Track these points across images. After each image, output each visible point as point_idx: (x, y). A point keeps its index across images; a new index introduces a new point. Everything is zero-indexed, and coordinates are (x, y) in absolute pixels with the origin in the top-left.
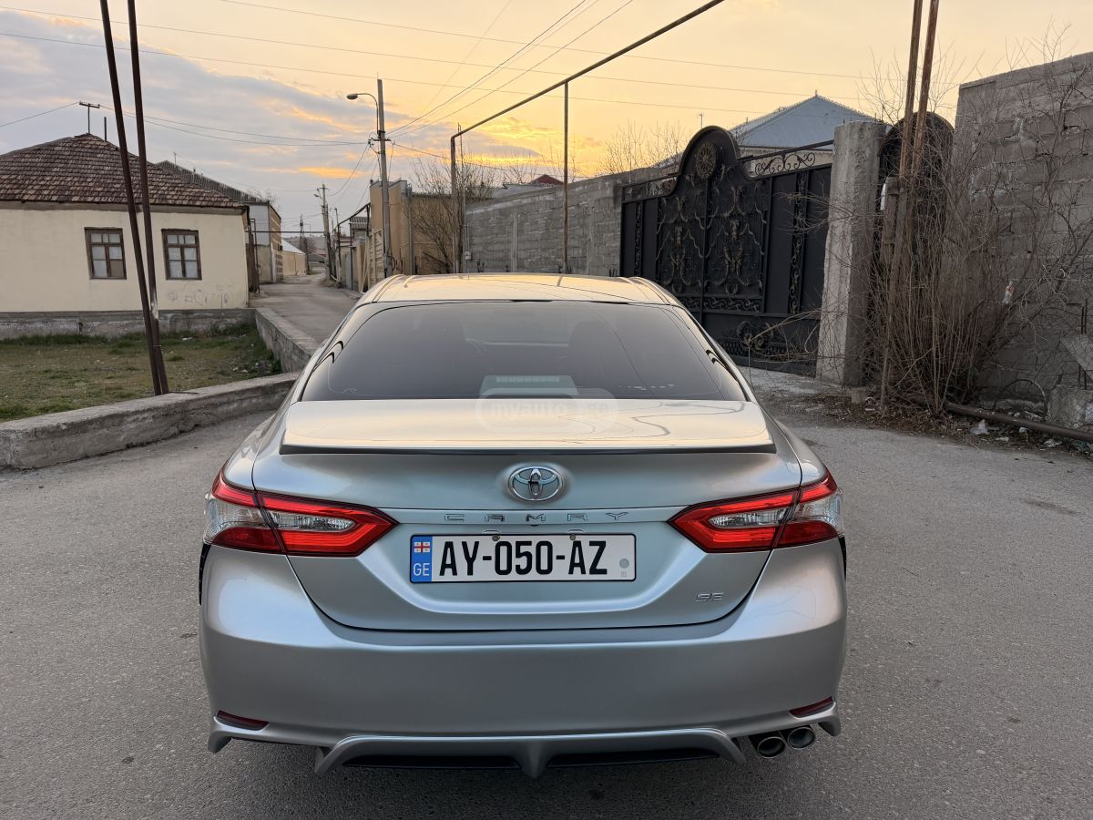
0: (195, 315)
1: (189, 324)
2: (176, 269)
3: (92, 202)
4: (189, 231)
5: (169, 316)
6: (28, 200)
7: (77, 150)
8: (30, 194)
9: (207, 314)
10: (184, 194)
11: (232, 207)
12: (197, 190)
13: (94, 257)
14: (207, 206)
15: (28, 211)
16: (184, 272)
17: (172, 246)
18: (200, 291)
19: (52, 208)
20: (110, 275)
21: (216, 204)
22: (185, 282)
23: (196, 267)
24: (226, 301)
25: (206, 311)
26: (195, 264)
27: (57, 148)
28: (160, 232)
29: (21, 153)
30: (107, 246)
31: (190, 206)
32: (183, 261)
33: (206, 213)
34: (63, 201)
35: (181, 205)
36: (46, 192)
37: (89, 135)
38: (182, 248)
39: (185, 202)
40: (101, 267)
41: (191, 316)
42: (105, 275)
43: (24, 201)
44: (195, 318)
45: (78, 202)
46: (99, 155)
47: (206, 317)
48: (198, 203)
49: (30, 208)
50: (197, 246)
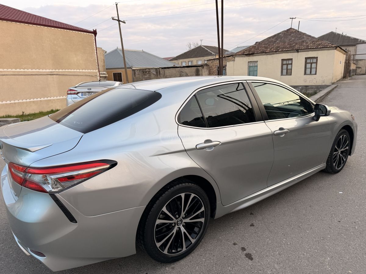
0: (309, 87)
1: (306, 90)
2: (308, 71)
3: (284, 51)
4: (315, 57)
5: (300, 87)
6: (267, 52)
7: (286, 34)
8: (268, 50)
9: (313, 87)
10: (316, 44)
11: (332, 47)
12: (320, 42)
13: (283, 69)
14: (322, 48)
15: (267, 56)
16: (311, 72)
17: (308, 63)
18: (315, 79)
19: (273, 54)
20: (287, 74)
21: (326, 47)
22: (310, 76)
23: (315, 70)
24: (324, 82)
25: (313, 86)
26: (315, 69)
27: (280, 35)
28: (305, 59)
29: (269, 38)
30: (287, 65)
31: (316, 48)
32: (311, 68)
33: (322, 50)
34: (277, 52)
35: (313, 48)
36: (272, 49)
37: (291, 28)
38: (311, 64)
39: (314, 47)
40: (285, 71)
41: (307, 88)
42: (285, 74)
43: (266, 53)
44: (309, 88)
45: (281, 51)
46: (292, 35)
47: (313, 88)
48: (319, 47)
49: (267, 55)
50: (316, 63)
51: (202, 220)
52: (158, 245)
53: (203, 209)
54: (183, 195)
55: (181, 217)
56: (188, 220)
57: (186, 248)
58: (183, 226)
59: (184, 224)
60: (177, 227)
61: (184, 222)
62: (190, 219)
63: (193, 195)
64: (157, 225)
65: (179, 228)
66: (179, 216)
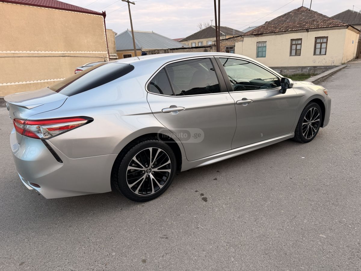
0: (318, 68)
1: (315, 71)
2: (318, 51)
3: (294, 30)
4: (325, 37)
5: (308, 68)
6: (276, 32)
7: (297, 13)
8: (277, 30)
9: (322, 68)
10: (326, 23)
11: (343, 26)
12: (331, 21)
13: (292, 49)
14: (333, 27)
16: (320, 52)
17: (318, 43)
18: (324, 59)
19: (283, 34)
20: (296, 55)
21: (337, 26)
22: (320, 56)
23: (325, 50)
24: (333, 63)
25: (322, 66)
26: (325, 49)
27: (291, 14)
28: (314, 38)
29: (279, 17)
30: (296, 45)
31: (327, 27)
32: (321, 48)
33: (332, 29)
34: (286, 31)
35: (323, 28)
36: (282, 29)
37: (302, 7)
38: (321, 43)
39: (325, 26)
40: (294, 52)
41: (316, 68)
42: (294, 54)
43: (275, 33)
44: (317, 69)
45: (290, 31)
46: (303, 14)
47: (321, 69)
48: (330, 26)
49: (276, 35)
50: (327, 43)
51: (169, 171)
52: (130, 186)
53: (169, 162)
54: (151, 149)
55: (150, 167)
56: (156, 170)
57: (155, 192)
58: (152, 174)
59: (153, 173)
60: (146, 174)
61: (153, 171)
62: (158, 169)
63: (159, 150)
64: (128, 170)
65: (149, 175)
66: (148, 166)
